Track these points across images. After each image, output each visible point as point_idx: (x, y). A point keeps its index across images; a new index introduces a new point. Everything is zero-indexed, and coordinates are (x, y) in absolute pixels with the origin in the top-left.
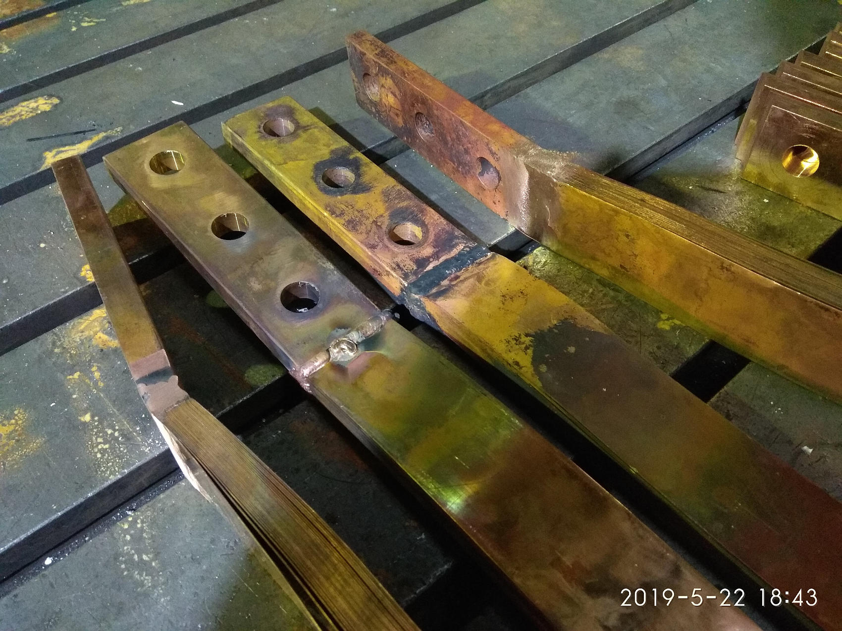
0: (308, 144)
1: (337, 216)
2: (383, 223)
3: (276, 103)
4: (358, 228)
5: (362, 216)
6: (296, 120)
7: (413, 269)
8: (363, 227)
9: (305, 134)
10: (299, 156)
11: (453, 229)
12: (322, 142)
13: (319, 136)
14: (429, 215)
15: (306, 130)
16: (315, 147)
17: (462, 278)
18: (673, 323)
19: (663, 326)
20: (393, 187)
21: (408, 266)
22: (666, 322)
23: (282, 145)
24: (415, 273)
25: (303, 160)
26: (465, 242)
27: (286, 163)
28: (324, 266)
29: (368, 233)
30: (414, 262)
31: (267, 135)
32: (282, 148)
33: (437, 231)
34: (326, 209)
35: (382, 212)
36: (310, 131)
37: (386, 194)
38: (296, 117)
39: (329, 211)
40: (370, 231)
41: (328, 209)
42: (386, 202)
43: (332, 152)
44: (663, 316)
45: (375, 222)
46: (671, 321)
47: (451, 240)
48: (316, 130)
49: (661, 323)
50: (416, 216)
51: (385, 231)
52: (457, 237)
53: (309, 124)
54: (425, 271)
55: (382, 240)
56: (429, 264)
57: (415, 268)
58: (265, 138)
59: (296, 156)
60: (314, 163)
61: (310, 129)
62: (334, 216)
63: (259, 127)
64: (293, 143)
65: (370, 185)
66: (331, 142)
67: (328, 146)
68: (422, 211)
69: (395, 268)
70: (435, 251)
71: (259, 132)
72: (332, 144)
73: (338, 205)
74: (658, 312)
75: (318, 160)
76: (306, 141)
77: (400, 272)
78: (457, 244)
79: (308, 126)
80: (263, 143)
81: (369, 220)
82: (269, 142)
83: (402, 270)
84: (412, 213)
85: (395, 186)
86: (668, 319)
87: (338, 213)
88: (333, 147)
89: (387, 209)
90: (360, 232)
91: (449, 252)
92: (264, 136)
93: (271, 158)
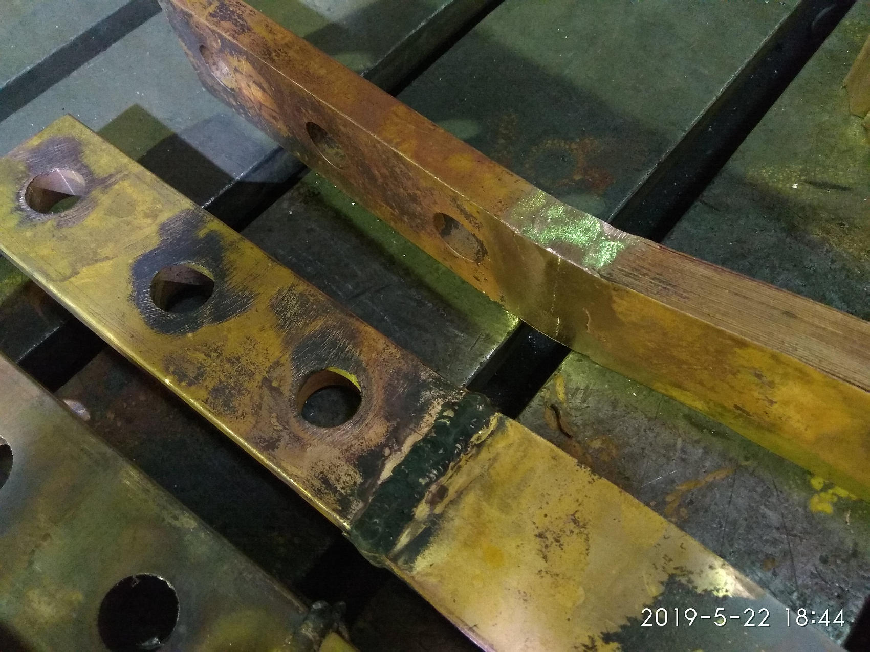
0: (114, 220)
1: (190, 384)
2: (281, 379)
3: (46, 136)
4: (235, 403)
5: (241, 371)
6: (87, 167)
7: (355, 483)
8: (246, 399)
9: (107, 196)
10: (99, 251)
11: (416, 367)
12: (141, 208)
13: (135, 196)
14: (366, 343)
15: (106, 187)
16: (128, 224)
17: (452, 493)
18: (836, 495)
19: (820, 508)
20: (290, 289)
21: (344, 478)
22: (823, 494)
23: (65, 231)
24: (362, 493)
25: (108, 258)
26: (442, 393)
27: (77, 273)
28: (177, 524)
29: (256, 412)
30: (355, 467)
31: (34, 215)
32: (65, 238)
33: (386, 377)
34: (167, 370)
35: (277, 354)
36: (116, 186)
37: (278, 308)
38: (85, 161)
39: (174, 373)
40: (260, 407)
41: (172, 369)
42: (282, 327)
43: (163, 228)
44: (817, 483)
45: (266, 381)
46: (830, 491)
47: (415, 395)
48: (126, 183)
49: (816, 499)
50: (343, 349)
51: (290, 400)
52: (425, 386)
53: (112, 171)
54: (379, 482)
55: (285, 424)
56: (383, 465)
57: (359, 480)
58: (31, 220)
59: (95, 253)
60: (130, 261)
61: (115, 183)
62: (184, 384)
63: (18, 197)
64: (85, 223)
65: (246, 293)
66: (159, 206)
67: (153, 215)
68: (353, 336)
69: (320, 491)
70: (391, 429)
71: (19, 209)
72: (161, 211)
73: (191, 355)
74: (805, 474)
75: (139, 253)
76: (110, 212)
77: (331, 498)
78: (428, 403)
79: (111, 176)
80: (29, 234)
81: (254, 381)
82: (40, 228)
83: (335, 491)
84: (334, 344)
85: (293, 285)
86: (826, 488)
87: (192, 375)
88: (164, 217)
89: (287, 343)
90: (240, 412)
91: (418, 425)
92: (28, 216)
93: (45, 267)
